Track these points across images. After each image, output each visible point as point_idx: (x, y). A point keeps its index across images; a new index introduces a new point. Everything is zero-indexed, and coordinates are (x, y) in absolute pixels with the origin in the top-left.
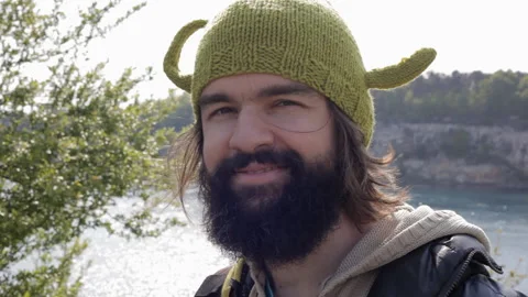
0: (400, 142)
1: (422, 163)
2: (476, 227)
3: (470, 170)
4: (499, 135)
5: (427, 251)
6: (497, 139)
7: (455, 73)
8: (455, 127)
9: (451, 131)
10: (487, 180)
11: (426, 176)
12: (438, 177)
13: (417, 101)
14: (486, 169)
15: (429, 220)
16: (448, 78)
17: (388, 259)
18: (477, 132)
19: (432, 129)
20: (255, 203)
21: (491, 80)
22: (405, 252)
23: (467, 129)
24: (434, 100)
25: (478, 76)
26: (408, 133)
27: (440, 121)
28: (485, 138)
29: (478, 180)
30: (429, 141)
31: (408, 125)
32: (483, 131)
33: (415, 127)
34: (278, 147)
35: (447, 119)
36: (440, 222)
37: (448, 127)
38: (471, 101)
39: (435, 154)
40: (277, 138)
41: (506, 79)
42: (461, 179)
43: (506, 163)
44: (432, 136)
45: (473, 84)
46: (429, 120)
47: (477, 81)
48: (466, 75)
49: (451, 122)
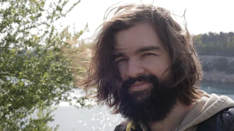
3: (228, 76)
5: (219, 116)
7: (221, 33)
8: (221, 57)
9: (219, 59)
11: (208, 79)
13: (204, 45)
15: (219, 102)
16: (218, 35)
17: (203, 120)
18: (231, 59)
19: (210, 58)
20: (139, 99)
23: (226, 58)
24: (211, 45)
27: (214, 55)
29: (231, 81)
30: (209, 63)
34: (147, 74)
35: (217, 54)
36: (223, 103)
37: (218, 57)
38: (228, 46)
39: (212, 69)
40: (146, 70)
42: (223, 80)
44: (211, 61)
45: (229, 38)
46: (209, 54)
47: (231, 36)
48: (226, 34)
49: (220, 55)
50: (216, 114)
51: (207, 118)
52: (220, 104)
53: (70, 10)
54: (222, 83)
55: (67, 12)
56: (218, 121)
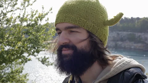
0: (116, 37)
1: (122, 42)
2: (141, 64)
3: (135, 45)
4: (143, 35)
6: (143, 36)
7: (132, 18)
8: (131, 33)
9: (130, 34)
10: (140, 48)
11: (123, 46)
12: (126, 47)
13: (121, 25)
14: (140, 45)
16: (130, 19)
18: (137, 34)
19: (125, 33)
21: (142, 20)
22: (116, 74)
23: (135, 33)
24: (126, 25)
25: (138, 19)
26: (118, 34)
27: (127, 31)
28: (140, 36)
29: (137, 48)
30: (124, 36)
31: (118, 32)
32: (139, 34)
33: (120, 32)
35: (129, 31)
36: (127, 64)
37: (130, 33)
38: (136, 26)
39: (125, 40)
40: (70, 41)
41: (146, 20)
42: (132, 47)
43: (146, 43)
44: (125, 35)
46: (124, 31)
47: (138, 20)
48: (135, 18)
49: (130, 31)
50: (120, 73)
51: (114, 75)
52: (123, 65)
53: (35, 1)
54: (132, 49)
55: (33, 2)
56: (120, 77)
